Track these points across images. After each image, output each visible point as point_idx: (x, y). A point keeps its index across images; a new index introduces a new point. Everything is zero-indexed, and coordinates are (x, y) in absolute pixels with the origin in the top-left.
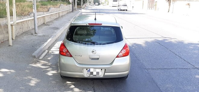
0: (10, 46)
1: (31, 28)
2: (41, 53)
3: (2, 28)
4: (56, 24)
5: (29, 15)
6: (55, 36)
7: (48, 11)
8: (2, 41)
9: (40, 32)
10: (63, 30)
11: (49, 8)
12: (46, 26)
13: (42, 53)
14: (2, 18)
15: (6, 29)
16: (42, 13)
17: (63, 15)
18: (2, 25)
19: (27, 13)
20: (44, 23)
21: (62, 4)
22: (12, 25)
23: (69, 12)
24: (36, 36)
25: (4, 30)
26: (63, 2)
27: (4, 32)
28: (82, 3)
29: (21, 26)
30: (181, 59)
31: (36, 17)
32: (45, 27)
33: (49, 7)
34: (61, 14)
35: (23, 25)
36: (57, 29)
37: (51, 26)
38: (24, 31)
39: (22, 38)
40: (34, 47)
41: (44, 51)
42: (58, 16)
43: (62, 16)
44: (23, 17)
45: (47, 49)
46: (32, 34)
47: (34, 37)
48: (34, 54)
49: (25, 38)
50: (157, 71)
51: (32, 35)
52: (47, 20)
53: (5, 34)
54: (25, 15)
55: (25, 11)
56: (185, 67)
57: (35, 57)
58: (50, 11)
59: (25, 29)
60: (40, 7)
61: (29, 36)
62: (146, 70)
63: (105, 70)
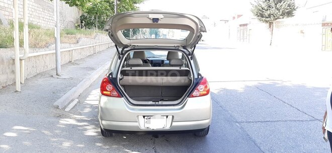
0: (16, 91)
1: (49, 68)
2: (67, 103)
3: (5, 64)
4: (90, 62)
5: (48, 47)
6: (90, 79)
7: (78, 42)
8: (4, 85)
9: (65, 74)
10: (102, 71)
11: (79, 39)
12: (73, 66)
13: (69, 103)
14: (6, 48)
15: (11, 66)
16: (67, 45)
17: (101, 50)
18: (4, 59)
19: (44, 43)
20: (70, 62)
21: (99, 34)
22: (21, 60)
23: (111, 47)
24: (58, 78)
25: (7, 68)
26: (100, 31)
27: (8, 71)
28: (131, 33)
29: (34, 63)
30: (292, 108)
31: (59, 51)
32: (71, 67)
33: (78, 36)
34: (98, 49)
35: (38, 62)
36: (93, 69)
37: (82, 66)
38: (38, 72)
39: (36, 82)
40: (55, 94)
41: (72, 101)
42: (92, 52)
43: (100, 52)
44: (37, 50)
45: (78, 98)
46: (52, 76)
47: (54, 81)
48: (56, 104)
49: (40, 81)
50: (255, 125)
51: (52, 78)
52: (76, 56)
53: (9, 74)
54: (41, 47)
55: (41, 40)
56: (298, 119)
57: (57, 107)
58: (80, 43)
59: (40, 69)
60: (65, 37)
61: (47, 79)
62: (238, 124)
63: (173, 117)
